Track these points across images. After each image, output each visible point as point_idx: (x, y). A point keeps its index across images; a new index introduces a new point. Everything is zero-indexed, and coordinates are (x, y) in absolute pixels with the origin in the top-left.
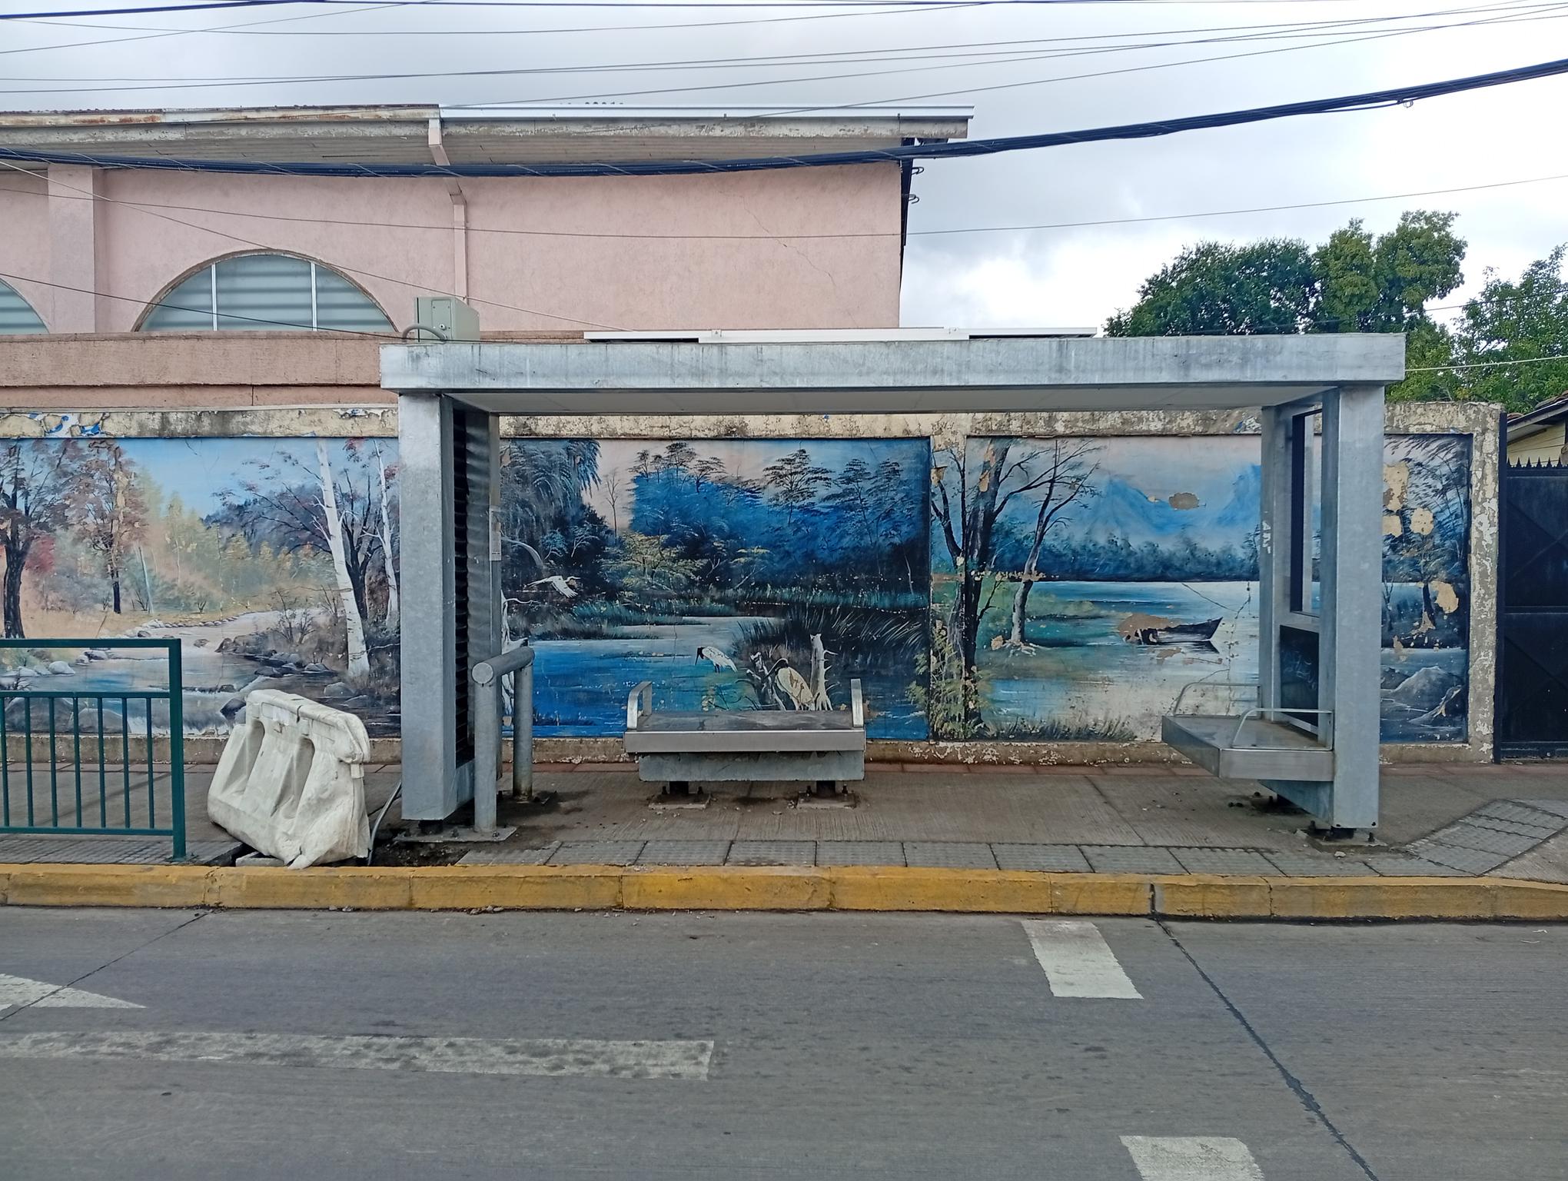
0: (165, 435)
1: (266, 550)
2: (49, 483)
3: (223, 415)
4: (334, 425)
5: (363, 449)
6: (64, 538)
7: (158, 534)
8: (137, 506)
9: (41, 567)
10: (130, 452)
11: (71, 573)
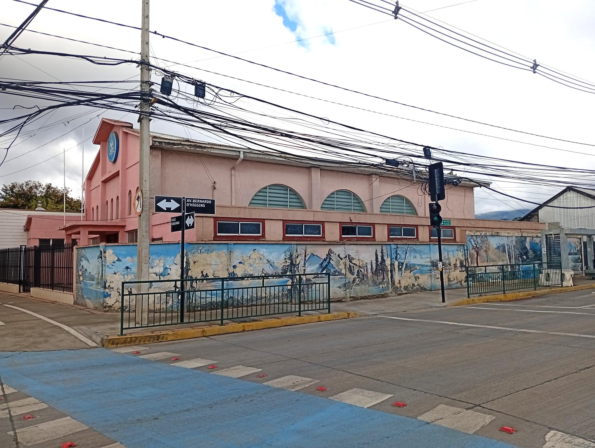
0: (492, 236)
1: (501, 253)
2: (480, 242)
3: (498, 233)
4: (507, 235)
5: (509, 238)
6: (482, 251)
7: (491, 250)
8: (489, 246)
9: (480, 256)
10: (489, 238)
11: (483, 256)
